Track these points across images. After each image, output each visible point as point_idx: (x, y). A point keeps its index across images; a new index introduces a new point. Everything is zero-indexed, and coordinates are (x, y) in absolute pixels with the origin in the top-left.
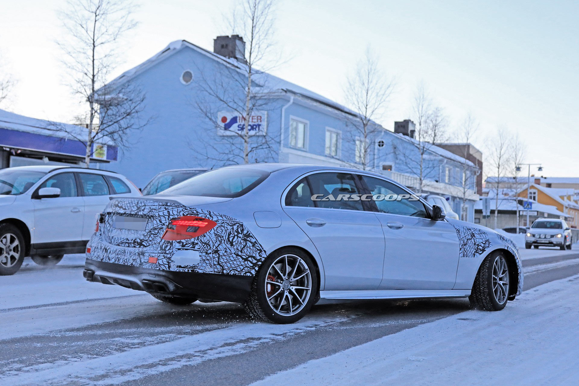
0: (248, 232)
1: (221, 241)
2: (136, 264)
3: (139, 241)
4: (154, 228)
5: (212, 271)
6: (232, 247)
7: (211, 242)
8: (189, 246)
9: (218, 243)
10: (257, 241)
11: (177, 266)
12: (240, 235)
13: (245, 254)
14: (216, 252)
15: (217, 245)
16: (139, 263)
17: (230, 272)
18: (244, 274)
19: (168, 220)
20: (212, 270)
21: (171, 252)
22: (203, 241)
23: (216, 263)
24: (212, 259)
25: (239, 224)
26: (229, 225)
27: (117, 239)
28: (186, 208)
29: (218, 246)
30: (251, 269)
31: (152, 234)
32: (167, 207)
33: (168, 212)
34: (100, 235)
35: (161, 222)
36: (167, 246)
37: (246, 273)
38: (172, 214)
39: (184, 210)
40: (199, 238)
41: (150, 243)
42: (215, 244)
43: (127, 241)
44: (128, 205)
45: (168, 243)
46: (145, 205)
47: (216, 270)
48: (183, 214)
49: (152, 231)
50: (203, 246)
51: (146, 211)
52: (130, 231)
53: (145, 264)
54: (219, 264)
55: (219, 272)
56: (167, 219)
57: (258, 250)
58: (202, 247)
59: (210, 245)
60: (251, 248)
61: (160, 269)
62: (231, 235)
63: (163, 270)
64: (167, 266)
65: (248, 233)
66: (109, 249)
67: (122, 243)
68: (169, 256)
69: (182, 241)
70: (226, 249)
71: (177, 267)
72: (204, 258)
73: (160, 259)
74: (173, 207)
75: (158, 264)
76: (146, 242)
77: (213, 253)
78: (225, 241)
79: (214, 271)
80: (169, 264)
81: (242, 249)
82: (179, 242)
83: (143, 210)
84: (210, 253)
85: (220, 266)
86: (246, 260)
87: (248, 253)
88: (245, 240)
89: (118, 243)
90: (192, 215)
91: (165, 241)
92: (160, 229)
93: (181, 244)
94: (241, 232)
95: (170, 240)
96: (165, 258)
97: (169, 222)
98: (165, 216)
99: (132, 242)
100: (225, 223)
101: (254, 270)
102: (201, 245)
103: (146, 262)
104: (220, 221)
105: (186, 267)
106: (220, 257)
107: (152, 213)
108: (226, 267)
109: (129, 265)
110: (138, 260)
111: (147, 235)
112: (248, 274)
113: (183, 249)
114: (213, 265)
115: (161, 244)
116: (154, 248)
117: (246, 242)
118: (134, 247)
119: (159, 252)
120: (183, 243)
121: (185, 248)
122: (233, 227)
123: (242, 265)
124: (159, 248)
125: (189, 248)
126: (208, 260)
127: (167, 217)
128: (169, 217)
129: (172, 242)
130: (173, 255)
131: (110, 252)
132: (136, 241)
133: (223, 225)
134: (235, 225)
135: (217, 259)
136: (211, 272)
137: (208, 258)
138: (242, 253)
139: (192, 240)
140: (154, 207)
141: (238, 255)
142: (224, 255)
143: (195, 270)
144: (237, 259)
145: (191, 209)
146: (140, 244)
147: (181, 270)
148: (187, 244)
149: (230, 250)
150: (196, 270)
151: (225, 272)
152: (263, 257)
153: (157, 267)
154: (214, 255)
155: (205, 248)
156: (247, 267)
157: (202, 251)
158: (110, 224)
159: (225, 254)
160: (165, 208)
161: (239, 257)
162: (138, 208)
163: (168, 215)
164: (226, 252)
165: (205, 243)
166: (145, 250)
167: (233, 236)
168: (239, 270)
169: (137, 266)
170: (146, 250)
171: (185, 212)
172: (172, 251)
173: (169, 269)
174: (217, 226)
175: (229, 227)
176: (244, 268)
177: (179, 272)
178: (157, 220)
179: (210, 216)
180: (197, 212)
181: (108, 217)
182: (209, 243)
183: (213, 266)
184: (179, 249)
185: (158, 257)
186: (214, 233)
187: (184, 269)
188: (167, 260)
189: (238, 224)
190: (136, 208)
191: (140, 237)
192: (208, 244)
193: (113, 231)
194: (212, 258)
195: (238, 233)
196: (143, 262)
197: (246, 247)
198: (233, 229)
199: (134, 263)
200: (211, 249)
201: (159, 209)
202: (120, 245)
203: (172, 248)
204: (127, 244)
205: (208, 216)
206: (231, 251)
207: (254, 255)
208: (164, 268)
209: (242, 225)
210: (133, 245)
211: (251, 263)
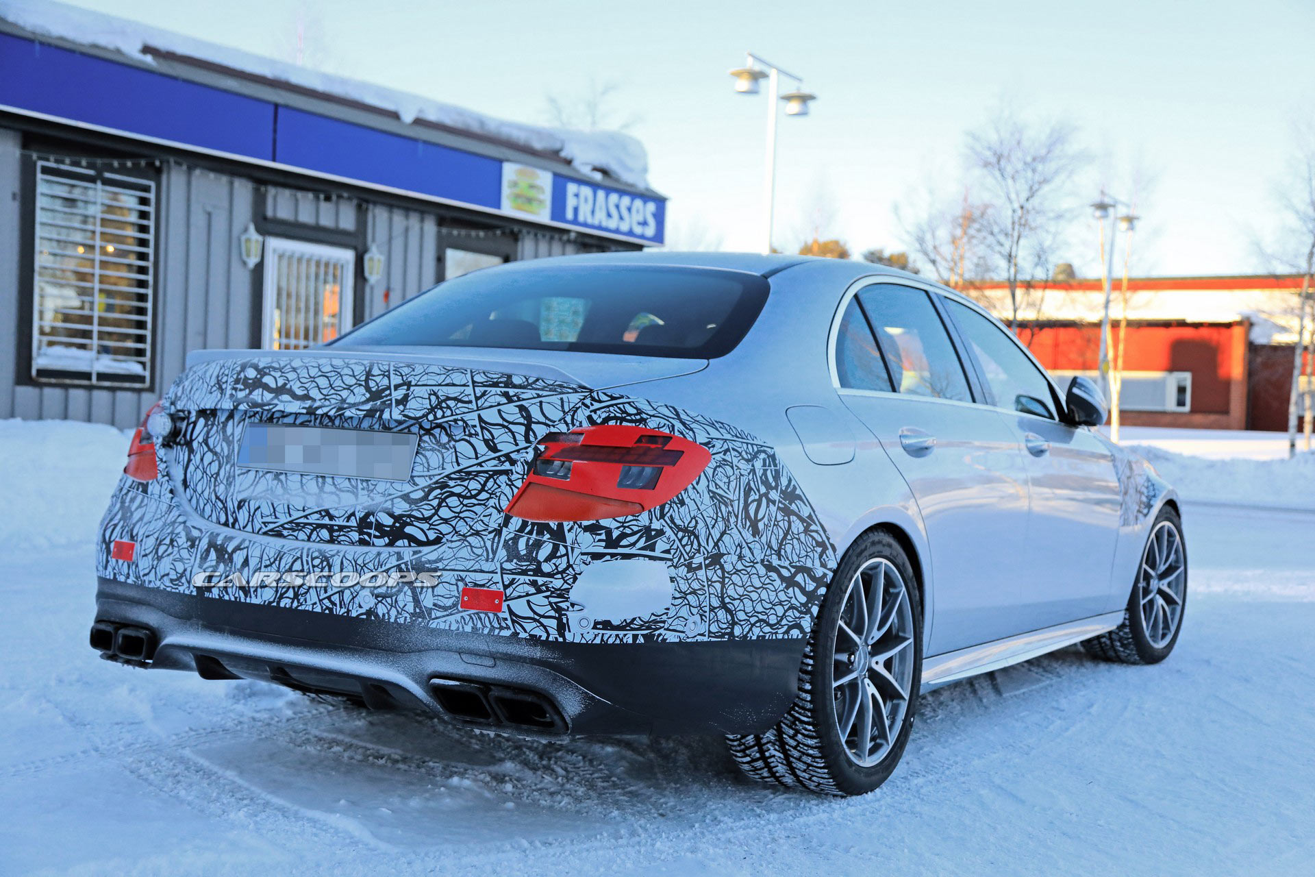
0: (790, 481)
1: (729, 521)
2: (393, 612)
3: (388, 521)
4: (459, 471)
5: (703, 635)
6: (757, 539)
7: (701, 525)
8: (634, 544)
9: (721, 525)
10: (814, 512)
11: (596, 623)
12: (774, 495)
13: (787, 564)
14: (715, 559)
15: (718, 535)
16: (410, 608)
17: (751, 629)
18: (784, 633)
19: (527, 440)
20: (703, 628)
21: (564, 566)
22: (678, 522)
23: (715, 602)
24: (706, 588)
25: (764, 452)
26: (743, 459)
27: (266, 510)
28: (595, 395)
29: (720, 539)
30: (801, 612)
31: (453, 494)
32: (512, 392)
33: (522, 409)
34: (171, 491)
35: (494, 449)
36: (538, 545)
37: (787, 632)
38: (543, 419)
39: (588, 402)
40: (666, 510)
41: (445, 528)
42: (712, 531)
43: (326, 521)
44: (323, 382)
45: (540, 533)
46: (409, 385)
47: (714, 628)
48: (590, 418)
49: (451, 483)
50: (680, 541)
51: (417, 407)
52: (329, 480)
53: (439, 614)
54: (724, 606)
55: (723, 635)
56: (520, 438)
57: (819, 544)
58: (675, 547)
59: (697, 537)
60: (802, 537)
61: (516, 634)
62: (753, 496)
63: (533, 639)
64: (554, 623)
65: (792, 487)
66: (238, 548)
67: (296, 526)
68: (557, 583)
69: (603, 522)
70: (741, 548)
71: (595, 628)
72: (684, 587)
73: (515, 594)
74: (540, 393)
75: (507, 615)
76: (425, 526)
77: (707, 566)
78: (737, 517)
79: (710, 632)
80: (561, 615)
81: (781, 544)
82: (593, 529)
83: (404, 401)
84: (699, 567)
85: (728, 611)
86: (790, 582)
87: (796, 559)
88: (787, 512)
89: (271, 526)
90: (624, 424)
91: (525, 524)
92: (491, 476)
93: (603, 537)
94: (773, 484)
95: (552, 518)
96: (539, 591)
97: (536, 449)
98: (511, 426)
99: (353, 523)
100: (733, 453)
101: (808, 617)
102: (673, 537)
103: (445, 608)
104: (718, 444)
105: (628, 625)
106: (727, 580)
107: (448, 413)
108: (741, 616)
109: (354, 614)
110: (405, 599)
111: (426, 497)
112: (795, 633)
113: (613, 555)
114: (707, 609)
115: (507, 534)
116: (479, 552)
117: (789, 519)
118: (363, 542)
119: (507, 566)
120: (609, 532)
121: (620, 550)
122: (753, 466)
123: (781, 603)
124: (502, 553)
125: (634, 551)
126: (694, 592)
127: (522, 429)
128: (528, 429)
129: (560, 526)
130: (575, 579)
131: (246, 563)
132: (372, 519)
133: (728, 457)
134: (755, 456)
135: (718, 586)
136: (700, 639)
137: (696, 585)
138: (780, 559)
139: (644, 519)
140: (454, 392)
141: (770, 568)
142: (737, 572)
143: (657, 633)
144: (768, 581)
145: (613, 398)
146: (395, 534)
147: (611, 637)
148: (623, 536)
149: (750, 549)
150: (660, 635)
151: (737, 631)
152: (830, 570)
153: (501, 628)
154: (710, 573)
155: (684, 546)
156: (792, 607)
157: (675, 560)
158: (215, 453)
159: (740, 566)
160: (506, 395)
161: (774, 575)
162: (375, 395)
163: (522, 420)
164: (740, 557)
165: (685, 530)
166: (433, 557)
167: (757, 497)
168: (773, 620)
169: (401, 621)
170: (439, 560)
171: (595, 411)
172: (569, 566)
173: (562, 635)
174: (712, 464)
175: (743, 465)
176: (786, 611)
177: (604, 645)
178: (473, 440)
179: (684, 424)
180: (640, 412)
181: (206, 425)
182: (695, 527)
183: (707, 614)
184: (596, 556)
185: (506, 587)
186: (709, 491)
187: (621, 633)
188: (553, 600)
189: (763, 456)
190: (360, 394)
191: (388, 504)
192: (693, 533)
193: (238, 480)
194: (705, 584)
195: (766, 483)
196: (431, 606)
197: (789, 537)
198: (753, 471)
199: (381, 610)
200: (702, 549)
201: (477, 399)
202: (285, 533)
203: (562, 550)
204: (325, 534)
205: (678, 425)
206: (753, 554)
207: (809, 565)
208: (539, 632)
209: (773, 457)
210: (355, 536)
211: (803, 590)
